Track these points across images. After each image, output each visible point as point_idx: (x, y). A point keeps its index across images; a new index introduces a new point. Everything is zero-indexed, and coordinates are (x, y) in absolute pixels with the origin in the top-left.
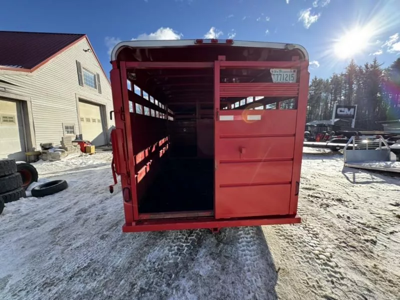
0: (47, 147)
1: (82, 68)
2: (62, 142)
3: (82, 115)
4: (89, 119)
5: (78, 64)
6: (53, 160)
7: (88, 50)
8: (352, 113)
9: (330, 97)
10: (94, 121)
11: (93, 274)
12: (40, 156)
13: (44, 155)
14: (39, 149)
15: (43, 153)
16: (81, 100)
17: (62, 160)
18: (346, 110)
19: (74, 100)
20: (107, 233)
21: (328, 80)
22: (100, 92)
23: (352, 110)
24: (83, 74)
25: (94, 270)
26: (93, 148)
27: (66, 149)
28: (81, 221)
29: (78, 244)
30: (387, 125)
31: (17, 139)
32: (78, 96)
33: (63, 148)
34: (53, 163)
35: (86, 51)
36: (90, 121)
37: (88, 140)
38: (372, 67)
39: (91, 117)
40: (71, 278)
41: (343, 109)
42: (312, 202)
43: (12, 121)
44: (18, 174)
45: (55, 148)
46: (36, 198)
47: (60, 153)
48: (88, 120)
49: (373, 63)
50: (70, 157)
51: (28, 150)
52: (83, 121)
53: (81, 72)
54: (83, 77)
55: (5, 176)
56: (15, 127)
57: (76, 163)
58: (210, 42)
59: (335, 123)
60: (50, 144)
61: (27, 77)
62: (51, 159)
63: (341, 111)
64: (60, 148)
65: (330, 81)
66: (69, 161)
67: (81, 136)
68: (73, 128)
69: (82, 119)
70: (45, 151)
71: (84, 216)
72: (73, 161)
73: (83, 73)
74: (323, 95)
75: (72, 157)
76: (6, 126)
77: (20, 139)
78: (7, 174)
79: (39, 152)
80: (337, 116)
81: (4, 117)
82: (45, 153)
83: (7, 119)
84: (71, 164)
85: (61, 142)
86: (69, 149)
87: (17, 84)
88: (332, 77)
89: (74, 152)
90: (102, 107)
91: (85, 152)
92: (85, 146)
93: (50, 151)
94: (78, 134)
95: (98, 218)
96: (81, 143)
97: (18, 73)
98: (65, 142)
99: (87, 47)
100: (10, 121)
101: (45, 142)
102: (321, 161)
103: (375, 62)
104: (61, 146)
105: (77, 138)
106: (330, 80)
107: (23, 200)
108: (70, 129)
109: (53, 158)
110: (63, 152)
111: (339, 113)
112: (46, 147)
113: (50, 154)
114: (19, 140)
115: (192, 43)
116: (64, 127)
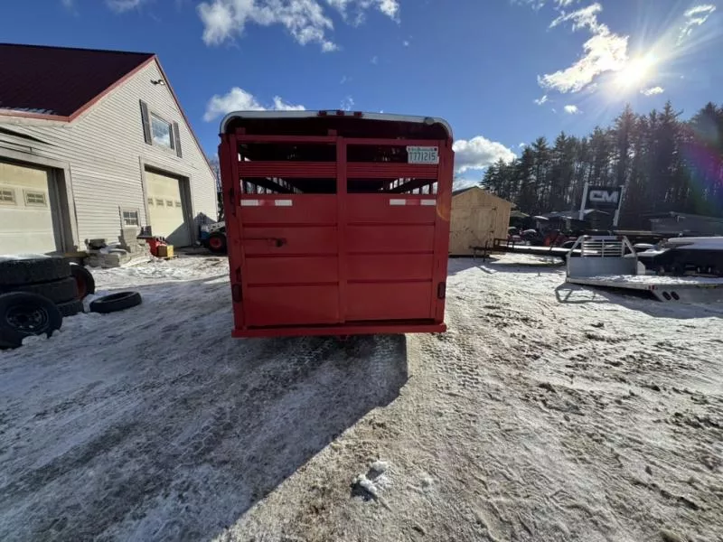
0: (98, 245)
1: (149, 113)
2: (121, 238)
3: (150, 194)
4: (162, 201)
5: (143, 107)
6: (107, 266)
7: (160, 81)
8: (615, 200)
9: (589, 170)
10: (170, 204)
11: (199, 380)
12: (85, 260)
13: (92, 257)
14: (83, 248)
15: (91, 254)
16: (149, 169)
17: (123, 266)
18: (605, 194)
19: (137, 168)
20: (209, 348)
21: (585, 140)
22: (179, 154)
23: (615, 195)
24: (151, 125)
25: (199, 377)
26: (170, 249)
27: (128, 249)
28: (172, 338)
29: (174, 358)
30: (657, 220)
31: (49, 232)
32: (143, 162)
33: (124, 247)
34: (109, 270)
35: (155, 83)
36: (162, 204)
37: (162, 236)
38: (661, 119)
39: (165, 197)
40: (173, 383)
41: (599, 193)
42: (488, 321)
43: (42, 202)
44: (72, 279)
45: (111, 247)
46: (99, 314)
47: (119, 255)
48: (160, 203)
49: (663, 111)
50: (134, 262)
51: (66, 249)
52: (152, 203)
53: (148, 120)
54: (151, 128)
55: (59, 279)
56: (46, 211)
57: (146, 272)
58: (335, 114)
59: (586, 216)
60: (102, 241)
61: (63, 130)
62: (104, 265)
63: (596, 196)
64: (118, 247)
65: (588, 141)
66: (134, 268)
67: (149, 228)
68: (136, 215)
69: (150, 201)
70: (95, 252)
71: (174, 333)
72: (140, 268)
73: (150, 122)
74: (577, 166)
75: (138, 262)
76: (33, 210)
77: (55, 231)
78: (60, 277)
79: (84, 252)
80: (589, 205)
81: (29, 195)
82: (95, 255)
83: (33, 199)
84: (137, 272)
85: (119, 237)
86: (132, 249)
87: (48, 142)
88: (593, 133)
89: (140, 255)
90: (184, 182)
91: (157, 256)
92: (157, 245)
93: (103, 252)
94: (144, 225)
95: (194, 335)
96: (152, 241)
97: (50, 122)
98: (126, 238)
99: (158, 77)
100: (39, 201)
101: (94, 236)
102: (536, 274)
103: (667, 109)
104: (119, 244)
105: (142, 232)
106: (589, 139)
107: (81, 315)
108: (131, 217)
109: (107, 263)
110: (123, 253)
111: (592, 198)
112: (96, 245)
113: (103, 256)
114: (52, 233)
115: (314, 114)
116: (122, 214)
